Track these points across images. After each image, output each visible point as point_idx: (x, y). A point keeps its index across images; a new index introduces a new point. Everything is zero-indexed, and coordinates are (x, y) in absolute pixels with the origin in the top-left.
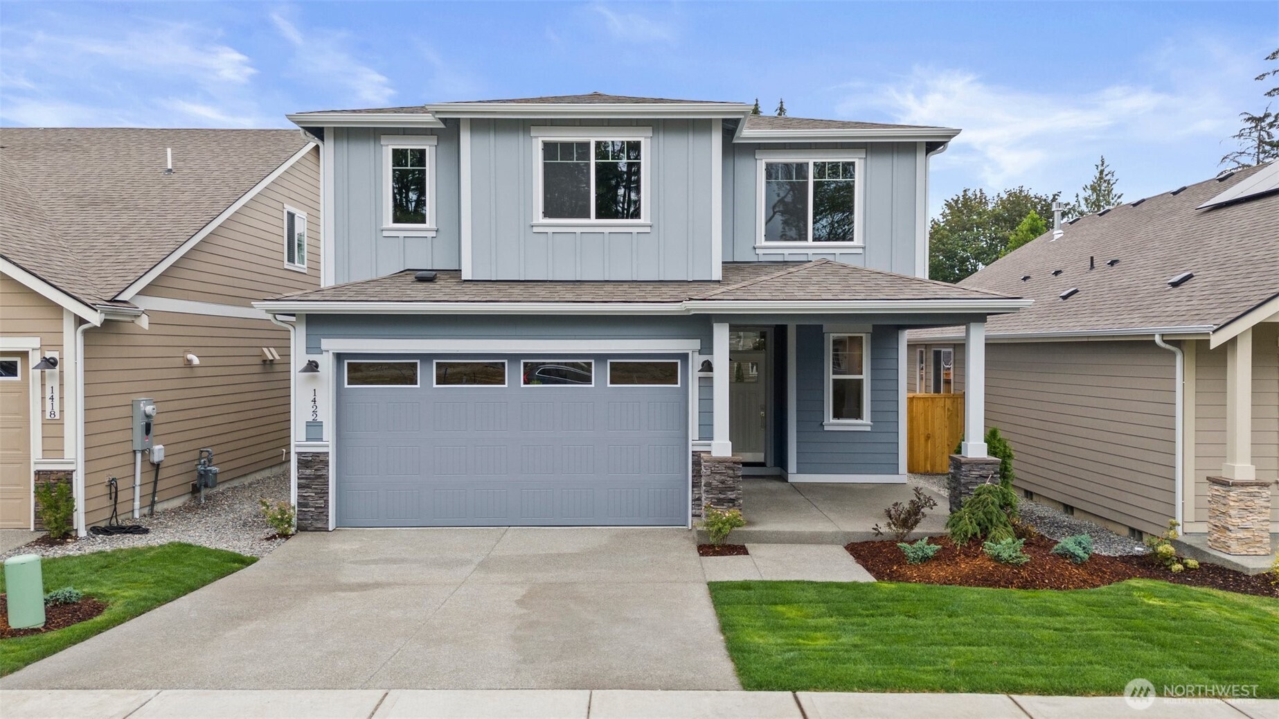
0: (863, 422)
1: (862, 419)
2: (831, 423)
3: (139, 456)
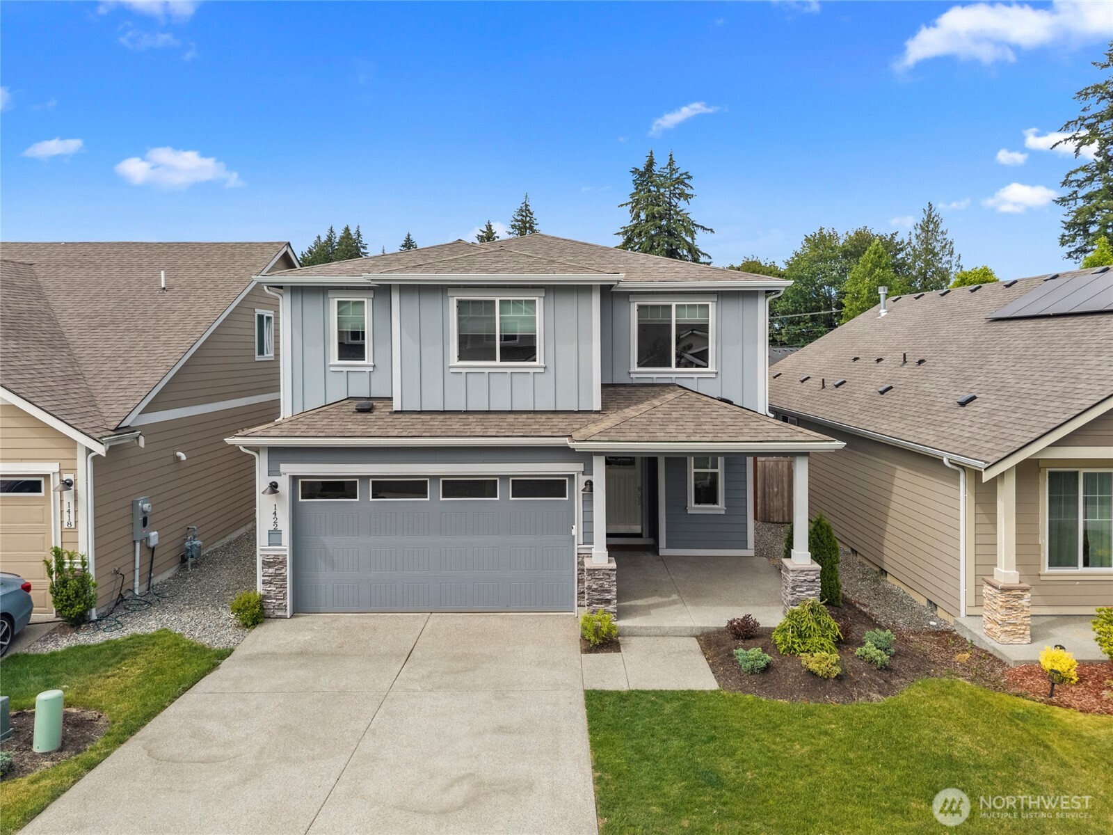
0: (719, 506)
1: (718, 505)
2: (694, 508)
3: (138, 545)
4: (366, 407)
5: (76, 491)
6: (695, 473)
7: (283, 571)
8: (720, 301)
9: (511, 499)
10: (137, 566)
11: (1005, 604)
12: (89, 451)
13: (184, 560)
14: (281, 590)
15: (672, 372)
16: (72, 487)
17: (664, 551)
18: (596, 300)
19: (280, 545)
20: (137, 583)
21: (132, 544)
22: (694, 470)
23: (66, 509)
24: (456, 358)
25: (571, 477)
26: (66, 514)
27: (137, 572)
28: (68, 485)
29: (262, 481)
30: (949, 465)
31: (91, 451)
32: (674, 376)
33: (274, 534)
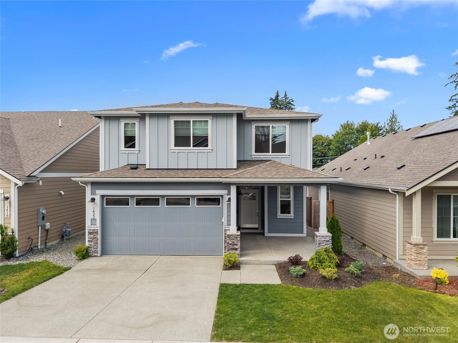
0: (291, 215)
1: (291, 214)
2: (280, 215)
3: (40, 227)
4: (135, 167)
5: (10, 201)
6: (281, 200)
7: (97, 236)
8: (291, 124)
9: (196, 206)
10: (40, 236)
11: (416, 251)
12: (16, 184)
13: (63, 237)
14: (96, 244)
15: (270, 155)
16: (9, 200)
17: (267, 234)
18: (235, 120)
19: (96, 225)
20: (39, 244)
21: (38, 227)
22: (280, 199)
23: (6, 209)
24: (173, 146)
25: (222, 196)
26: (6, 211)
27: (39, 239)
28: (7, 198)
29: (88, 196)
30: (392, 192)
31: (17, 184)
32: (271, 157)
33: (93, 220)
